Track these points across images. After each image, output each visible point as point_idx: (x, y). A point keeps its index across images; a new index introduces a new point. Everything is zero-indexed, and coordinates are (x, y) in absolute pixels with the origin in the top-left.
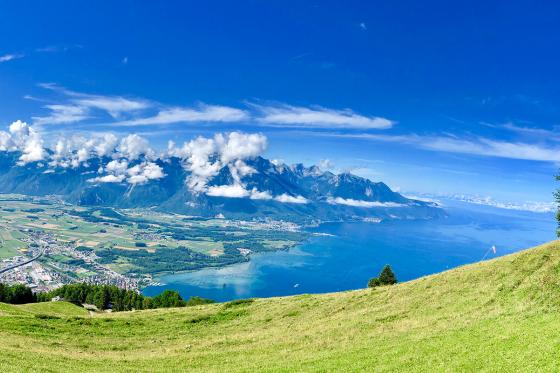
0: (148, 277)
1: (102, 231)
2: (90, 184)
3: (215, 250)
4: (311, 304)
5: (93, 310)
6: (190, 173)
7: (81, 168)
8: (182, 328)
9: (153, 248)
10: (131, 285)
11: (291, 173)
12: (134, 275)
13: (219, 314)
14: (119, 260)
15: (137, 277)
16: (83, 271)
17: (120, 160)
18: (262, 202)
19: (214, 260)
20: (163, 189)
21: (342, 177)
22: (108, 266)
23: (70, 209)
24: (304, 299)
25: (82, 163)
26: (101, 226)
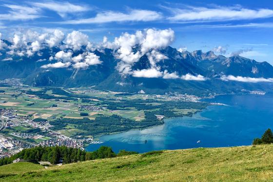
0: (90, 138)
1: (54, 106)
2: (44, 69)
3: (138, 116)
4: (204, 155)
5: (48, 165)
6: (120, 60)
7: (35, 57)
8: (110, 172)
9: (93, 116)
10: (77, 144)
11: (193, 58)
12: (80, 136)
13: (138, 161)
14: (68, 127)
15: (82, 138)
16: (40, 137)
17: (66, 51)
18: (172, 80)
19: (137, 123)
20: (100, 72)
21: (232, 59)
22: (59, 132)
23: (27, 89)
24: (199, 151)
25: (36, 52)
26: (53, 102)
